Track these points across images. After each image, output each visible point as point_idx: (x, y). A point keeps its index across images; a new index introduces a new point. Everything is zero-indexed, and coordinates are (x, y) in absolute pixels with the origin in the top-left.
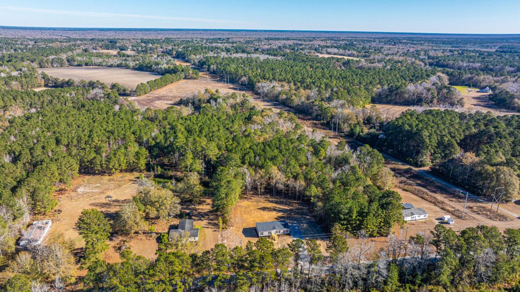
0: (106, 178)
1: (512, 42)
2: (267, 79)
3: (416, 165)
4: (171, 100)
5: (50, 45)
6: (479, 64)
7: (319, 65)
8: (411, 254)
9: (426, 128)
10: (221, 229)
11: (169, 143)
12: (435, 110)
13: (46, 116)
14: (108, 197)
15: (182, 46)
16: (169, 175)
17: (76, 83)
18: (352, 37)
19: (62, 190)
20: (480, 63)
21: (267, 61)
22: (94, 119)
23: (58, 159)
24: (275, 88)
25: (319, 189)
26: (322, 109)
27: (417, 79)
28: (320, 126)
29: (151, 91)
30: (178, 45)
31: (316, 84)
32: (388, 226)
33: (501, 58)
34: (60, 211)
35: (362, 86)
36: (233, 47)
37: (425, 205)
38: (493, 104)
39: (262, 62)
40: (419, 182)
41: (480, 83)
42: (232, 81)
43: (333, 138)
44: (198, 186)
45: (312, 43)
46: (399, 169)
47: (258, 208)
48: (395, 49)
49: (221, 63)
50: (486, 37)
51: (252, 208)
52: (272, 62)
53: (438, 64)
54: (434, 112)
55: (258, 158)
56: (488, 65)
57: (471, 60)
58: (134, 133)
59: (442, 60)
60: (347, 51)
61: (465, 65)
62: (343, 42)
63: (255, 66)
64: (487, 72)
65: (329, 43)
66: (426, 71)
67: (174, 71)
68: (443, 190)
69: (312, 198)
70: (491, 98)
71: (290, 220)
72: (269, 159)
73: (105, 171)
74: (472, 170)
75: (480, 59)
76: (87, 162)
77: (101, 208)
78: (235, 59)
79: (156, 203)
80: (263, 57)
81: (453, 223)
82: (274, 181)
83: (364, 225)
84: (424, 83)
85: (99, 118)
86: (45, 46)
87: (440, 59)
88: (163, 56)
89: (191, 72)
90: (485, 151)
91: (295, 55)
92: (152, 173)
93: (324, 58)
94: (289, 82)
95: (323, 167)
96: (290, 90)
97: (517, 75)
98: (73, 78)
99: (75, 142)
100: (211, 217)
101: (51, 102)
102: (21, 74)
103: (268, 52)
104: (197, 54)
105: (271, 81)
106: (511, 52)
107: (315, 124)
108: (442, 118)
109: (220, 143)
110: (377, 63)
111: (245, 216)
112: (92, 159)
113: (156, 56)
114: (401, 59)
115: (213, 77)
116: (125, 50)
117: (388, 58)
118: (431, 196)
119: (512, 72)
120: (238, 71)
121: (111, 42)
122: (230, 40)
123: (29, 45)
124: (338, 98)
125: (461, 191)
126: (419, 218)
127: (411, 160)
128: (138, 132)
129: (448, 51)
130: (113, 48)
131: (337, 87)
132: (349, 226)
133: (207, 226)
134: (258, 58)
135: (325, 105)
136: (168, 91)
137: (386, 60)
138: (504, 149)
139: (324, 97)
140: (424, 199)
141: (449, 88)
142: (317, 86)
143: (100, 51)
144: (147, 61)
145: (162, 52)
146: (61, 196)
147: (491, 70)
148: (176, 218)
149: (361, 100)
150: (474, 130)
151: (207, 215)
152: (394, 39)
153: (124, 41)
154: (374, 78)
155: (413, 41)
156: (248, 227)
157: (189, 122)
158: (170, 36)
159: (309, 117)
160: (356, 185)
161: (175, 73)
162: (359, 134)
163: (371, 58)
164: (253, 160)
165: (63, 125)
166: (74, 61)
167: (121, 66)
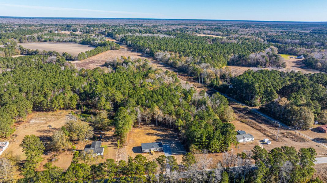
0: (50, 113)
1: (321, 27)
2: (162, 50)
3: (251, 105)
4: (100, 63)
5: (29, 28)
6: (299, 41)
7: (196, 41)
8: (238, 164)
9: (258, 82)
10: (119, 147)
11: (92, 91)
12: (265, 70)
13: (16, 73)
14: (49, 126)
15: (112, 29)
16: (91, 112)
17: (40, 53)
18: (220, 24)
19: (20, 122)
20: (299, 39)
21: (164, 39)
22: (47, 76)
23: (18, 101)
24: (166, 56)
25: (184, 121)
26: (194, 69)
27: (257, 50)
28: (192, 80)
29: (88, 57)
30: (110, 28)
31: (193, 53)
32: (226, 146)
33: (312, 37)
34: (16, 135)
35: (222, 54)
36: (144, 29)
37: (254, 132)
38: (304, 66)
39: (161, 39)
40: (251, 116)
41: (298, 52)
42: (141, 51)
43: (200, 88)
44: (106, 119)
45: (194, 27)
46: (240, 108)
47: (145, 133)
48: (246, 31)
49: (135, 40)
50: (305, 24)
51: (141, 134)
52: (167, 39)
53: (272, 40)
54: (264, 72)
55: (147, 101)
56: (303, 41)
57: (294, 38)
58: (70, 85)
59: (275, 38)
60: (216, 32)
61: (289, 41)
62: (214, 27)
63: (156, 42)
64: (302, 46)
65: (205, 27)
66: (264, 45)
67: (104, 45)
68: (266, 122)
69: (179, 127)
70: (304, 62)
71: (164, 141)
72: (154, 102)
73: (50, 109)
74: (285, 109)
75: (299, 37)
76: (38, 103)
77: (43, 134)
78: (144, 38)
79: (77, 131)
80: (161, 36)
81: (270, 143)
82: (156, 116)
83: (211, 145)
84: (261, 52)
85: (50, 74)
86: (24, 29)
87: (274, 37)
88: (98, 35)
89: (115, 45)
90: (294, 97)
91: (182, 35)
92: (80, 111)
93: (200, 37)
94: (176, 52)
95: (189, 107)
96: (175, 57)
97: (321, 48)
98: (39, 49)
99: (32, 90)
100: (114, 139)
101: (21, 64)
102: (6, 46)
103: (166, 33)
104: (120, 34)
105: (164, 51)
106: (319, 33)
107: (190, 79)
108: (269, 75)
109: (125, 91)
110: (233, 40)
111: (136, 139)
112: (42, 102)
113: (94, 35)
114: (249, 37)
115: (129, 48)
116: (76, 31)
117: (241, 37)
118: (258, 126)
119: (318, 46)
120: (144, 45)
121: (68, 26)
122: (143, 25)
123: (15, 28)
124: (205, 62)
125: (278, 122)
126: (248, 140)
127: (248, 102)
128: (73, 84)
129: (280, 32)
130: (68, 30)
131: (206, 55)
132: (201, 146)
133: (110, 145)
134: (158, 36)
135: (196, 66)
136: (99, 57)
137: (239, 38)
138: (306, 96)
139: (196, 61)
140: (253, 128)
141: (277, 55)
142: (193, 54)
143: (60, 32)
144: (88, 38)
145: (99, 33)
146: (18, 125)
147: (306, 44)
148: (91, 140)
149: (221, 63)
150: (288, 83)
151: (111, 138)
152: (246, 25)
153: (76, 26)
154: (230, 50)
155: (258, 26)
156: (136, 146)
157: (107, 78)
158: (106, 23)
159: (186, 74)
160: (208, 119)
161: (104, 46)
162: (216, 85)
163: (230, 36)
164: (144, 102)
165: (26, 79)
166: (42, 38)
167: (72, 42)
